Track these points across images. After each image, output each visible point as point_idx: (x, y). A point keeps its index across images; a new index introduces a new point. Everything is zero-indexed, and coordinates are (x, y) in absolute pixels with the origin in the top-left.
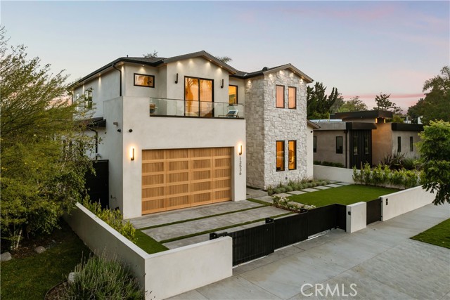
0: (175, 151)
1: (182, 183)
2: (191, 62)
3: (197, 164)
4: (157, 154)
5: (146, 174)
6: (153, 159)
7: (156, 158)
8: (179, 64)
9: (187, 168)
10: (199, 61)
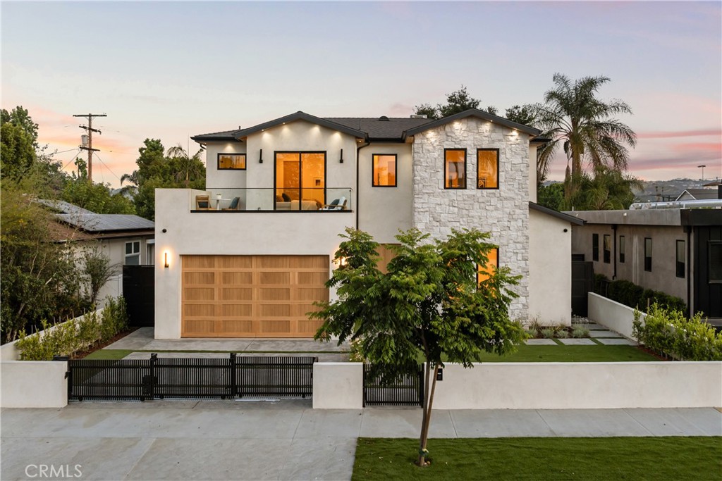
0: (232, 259)
1: (243, 302)
2: (286, 130)
3: (266, 277)
4: (206, 261)
5: (189, 285)
6: (200, 267)
7: (203, 266)
8: (266, 136)
9: (251, 282)
10: (300, 127)
